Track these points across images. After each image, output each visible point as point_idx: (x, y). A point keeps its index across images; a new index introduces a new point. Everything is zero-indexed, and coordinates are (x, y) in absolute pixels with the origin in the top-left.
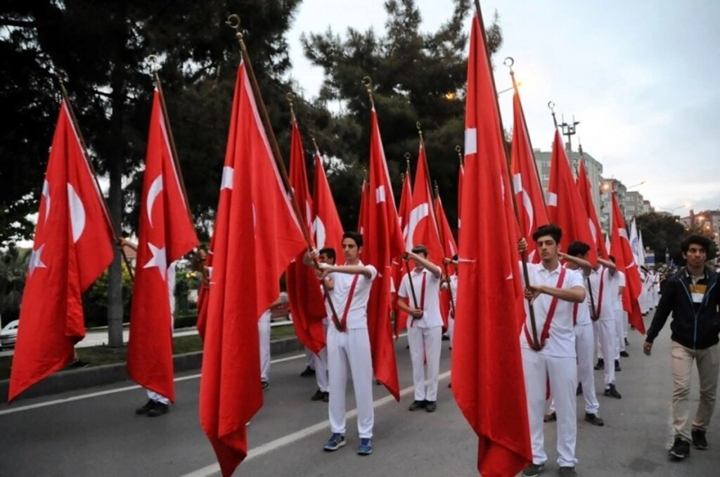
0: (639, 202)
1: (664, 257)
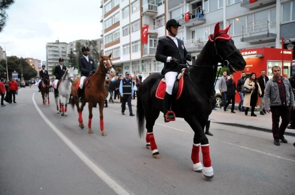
0: (2, 51)
1: (21, 76)
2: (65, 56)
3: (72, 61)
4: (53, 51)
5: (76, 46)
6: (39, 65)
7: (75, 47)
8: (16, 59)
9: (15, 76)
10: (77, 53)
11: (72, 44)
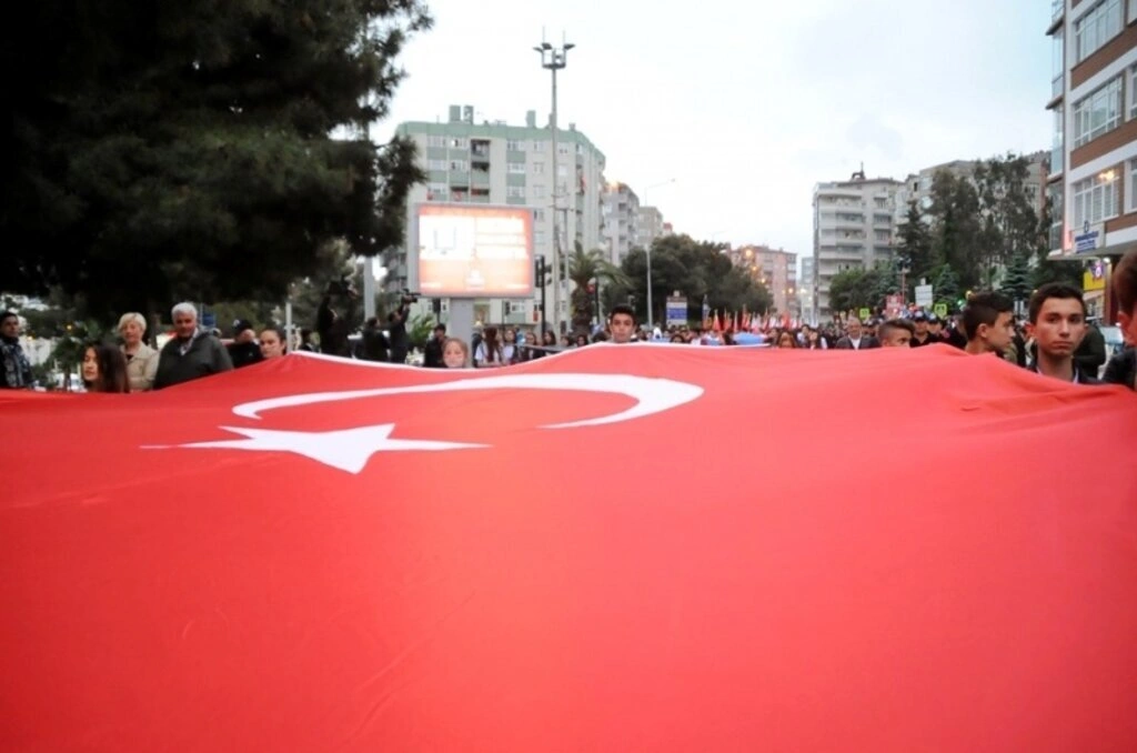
0: (659, 225)
1: (701, 309)
2: (889, 232)
3: (916, 250)
4: (838, 214)
5: (933, 188)
6: (788, 272)
7: (929, 192)
8: (682, 247)
9: (678, 310)
10: (936, 218)
11: (916, 180)
